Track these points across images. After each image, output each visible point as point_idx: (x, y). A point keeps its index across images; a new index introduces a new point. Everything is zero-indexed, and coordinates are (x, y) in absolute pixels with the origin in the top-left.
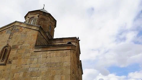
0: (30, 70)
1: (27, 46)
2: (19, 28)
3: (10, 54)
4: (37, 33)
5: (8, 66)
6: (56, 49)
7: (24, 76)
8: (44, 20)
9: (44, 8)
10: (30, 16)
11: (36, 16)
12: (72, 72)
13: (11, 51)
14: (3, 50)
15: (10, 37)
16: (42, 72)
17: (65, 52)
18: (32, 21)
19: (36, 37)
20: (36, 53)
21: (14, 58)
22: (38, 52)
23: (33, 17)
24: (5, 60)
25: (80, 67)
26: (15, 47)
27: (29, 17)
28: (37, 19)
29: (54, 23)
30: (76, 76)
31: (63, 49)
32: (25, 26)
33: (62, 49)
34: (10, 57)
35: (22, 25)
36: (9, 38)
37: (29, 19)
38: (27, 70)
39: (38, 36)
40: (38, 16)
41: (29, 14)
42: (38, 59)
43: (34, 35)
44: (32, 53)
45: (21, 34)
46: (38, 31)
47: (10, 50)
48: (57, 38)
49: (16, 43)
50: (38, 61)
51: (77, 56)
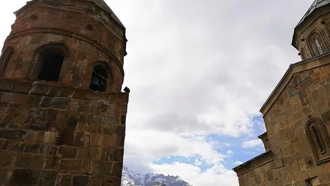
2: (307, 74)
10: (305, 35)
11: (319, 26)
15: (303, 102)
18: (317, 41)
23: (313, 33)
27: (303, 40)
28: (325, 31)
32: (317, 64)
36: (304, 104)
37: (304, 43)
40: (323, 23)
41: (299, 33)
45: (321, 84)
49: (326, 108)
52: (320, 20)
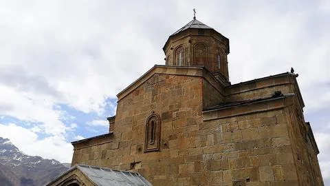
0: (206, 157)
1: (189, 112)
2: (164, 78)
3: (162, 130)
4: (201, 83)
5: (164, 151)
6: (249, 112)
7: (197, 169)
8: (204, 45)
9: (195, 18)
10: (174, 45)
11: (186, 43)
12: (296, 159)
13: (162, 124)
14: (148, 123)
15: (153, 99)
16: (231, 160)
17: (270, 115)
18: (180, 54)
19: (200, 91)
20: (208, 123)
21: (171, 137)
22: (212, 122)
23: (180, 46)
24: (156, 141)
25: (308, 138)
26: (167, 116)
27: (172, 49)
28: (189, 49)
29: (224, 47)
30: (305, 163)
31: (266, 109)
32: (174, 72)
33: (263, 110)
34: (164, 136)
35: (168, 72)
36: (153, 101)
37: (172, 51)
38: (199, 157)
39: (203, 88)
40: (190, 42)
41: (171, 42)
42: (215, 135)
43: (196, 88)
44: (201, 124)
45: (171, 89)
46: (201, 77)
47: (160, 123)
48: (241, 83)
49: (167, 109)
50: (215, 139)
51: (298, 116)
52: (189, 38)
